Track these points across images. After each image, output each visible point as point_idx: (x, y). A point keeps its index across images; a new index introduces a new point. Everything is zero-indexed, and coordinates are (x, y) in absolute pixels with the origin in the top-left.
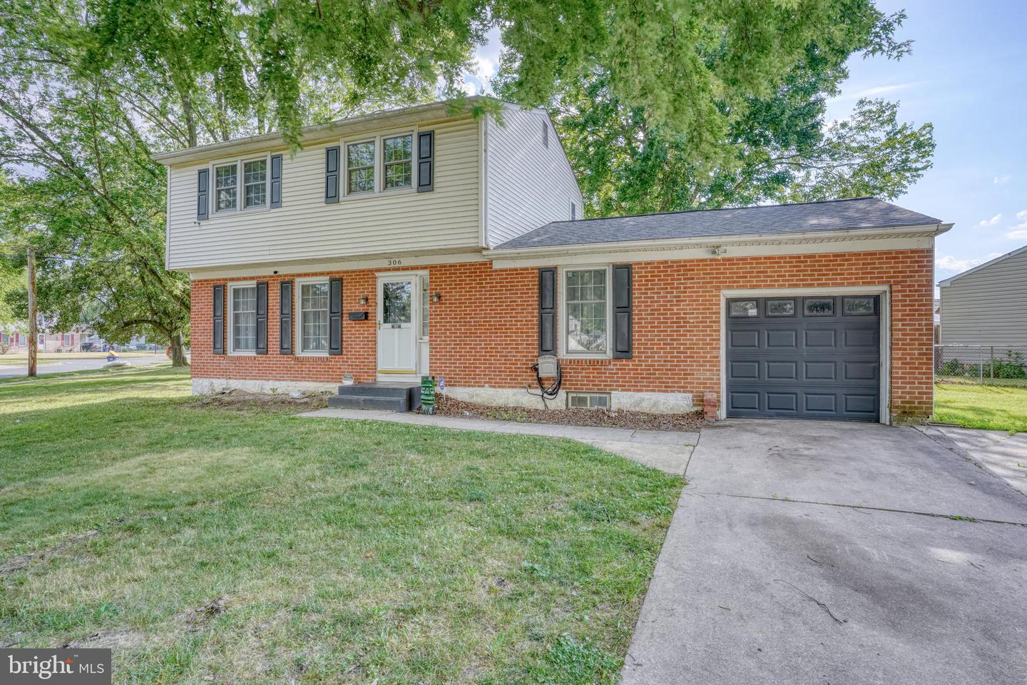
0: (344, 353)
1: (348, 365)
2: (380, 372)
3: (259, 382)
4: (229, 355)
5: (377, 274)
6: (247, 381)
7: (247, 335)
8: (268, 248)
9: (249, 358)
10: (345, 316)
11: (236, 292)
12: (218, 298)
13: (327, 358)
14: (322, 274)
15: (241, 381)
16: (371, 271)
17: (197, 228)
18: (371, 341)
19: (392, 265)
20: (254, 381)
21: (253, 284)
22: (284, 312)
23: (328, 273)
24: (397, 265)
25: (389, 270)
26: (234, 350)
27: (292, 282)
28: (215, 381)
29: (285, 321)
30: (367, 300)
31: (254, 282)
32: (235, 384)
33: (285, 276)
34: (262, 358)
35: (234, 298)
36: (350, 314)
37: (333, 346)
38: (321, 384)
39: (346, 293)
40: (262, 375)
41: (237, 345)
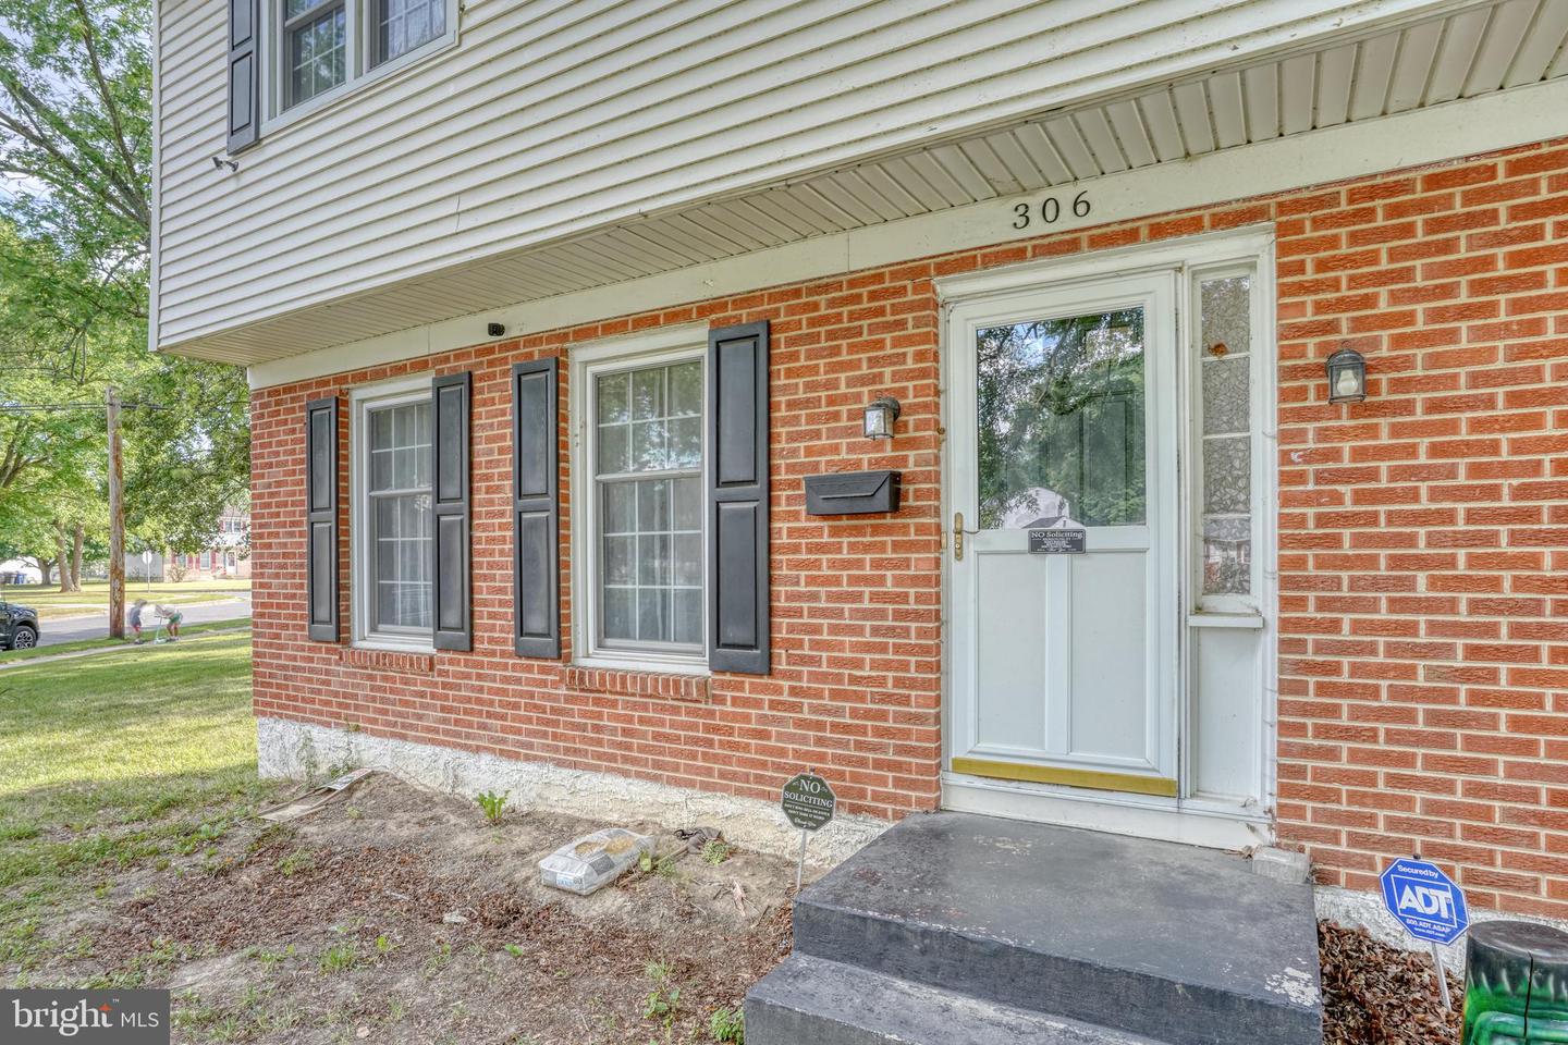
0: (782, 665)
1: (800, 724)
2: (962, 766)
3: (447, 754)
4: (358, 644)
5: (947, 288)
6: (409, 748)
7: (414, 577)
8: (451, 208)
9: (412, 660)
10: (782, 494)
11: (378, 419)
12: (321, 447)
13: (704, 685)
14: (677, 316)
15: (392, 743)
16: (917, 272)
17: (231, 186)
18: (918, 616)
19: (1038, 227)
20: (429, 749)
21: (418, 388)
22: (529, 487)
23: (704, 309)
24: (1067, 221)
25: (1014, 254)
26: (373, 629)
27: (559, 364)
28: (317, 732)
29: (534, 524)
30: (895, 413)
31: (425, 380)
32: (375, 752)
33: (533, 340)
34: (455, 664)
35: (372, 446)
36: (816, 485)
37: (731, 633)
38: (676, 795)
39: (789, 387)
40: (457, 732)
41: (383, 612)
